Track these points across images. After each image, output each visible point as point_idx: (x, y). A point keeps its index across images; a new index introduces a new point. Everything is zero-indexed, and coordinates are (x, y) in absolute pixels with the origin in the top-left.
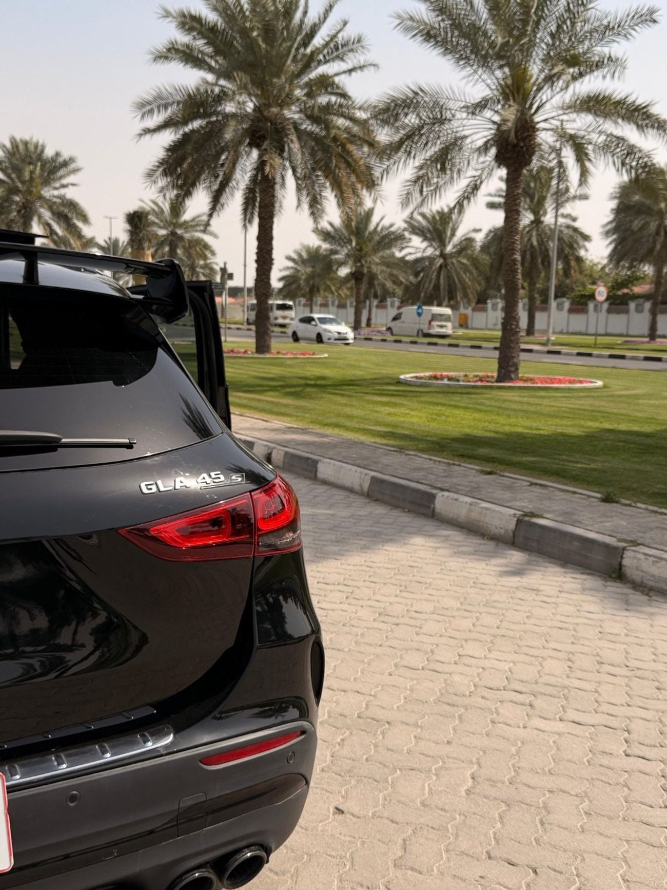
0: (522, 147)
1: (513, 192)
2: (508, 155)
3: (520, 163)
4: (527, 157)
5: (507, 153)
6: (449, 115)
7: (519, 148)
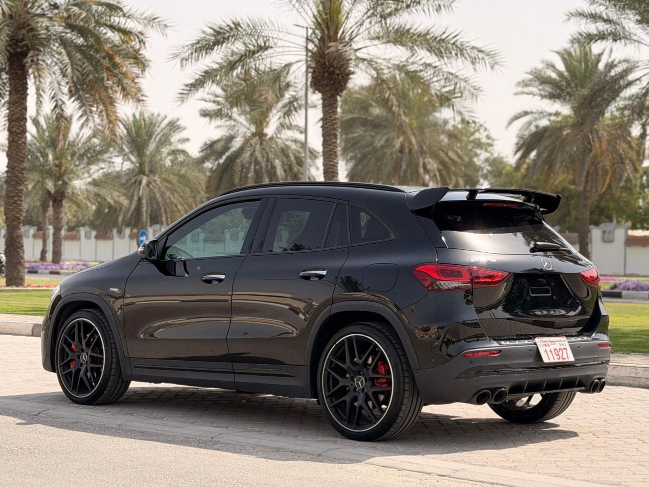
0: (338, 75)
1: (331, 117)
2: (325, 82)
3: (336, 90)
4: (343, 84)
5: (324, 80)
6: (272, 44)
7: (336, 76)
